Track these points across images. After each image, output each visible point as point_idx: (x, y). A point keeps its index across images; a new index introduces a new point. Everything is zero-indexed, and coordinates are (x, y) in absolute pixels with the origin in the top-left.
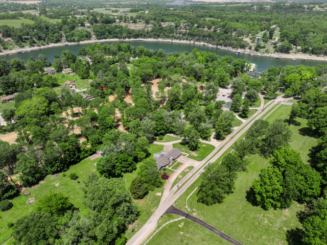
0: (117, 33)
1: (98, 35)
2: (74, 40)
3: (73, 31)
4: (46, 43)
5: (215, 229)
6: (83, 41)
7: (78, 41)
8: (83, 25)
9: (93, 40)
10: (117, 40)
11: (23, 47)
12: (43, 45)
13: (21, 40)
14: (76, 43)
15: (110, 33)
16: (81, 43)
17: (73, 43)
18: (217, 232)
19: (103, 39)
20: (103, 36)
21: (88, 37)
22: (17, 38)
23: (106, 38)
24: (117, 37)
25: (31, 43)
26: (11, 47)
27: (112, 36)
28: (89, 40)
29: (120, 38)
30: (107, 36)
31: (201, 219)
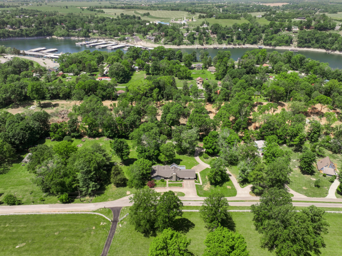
0: (327, 43)
1: (301, 42)
2: (271, 44)
3: (274, 35)
4: (242, 43)
5: (108, 247)
6: (280, 46)
7: (275, 46)
8: (289, 29)
9: (293, 48)
10: (324, 51)
11: (221, 44)
12: (239, 45)
13: (223, 38)
14: (271, 48)
15: (317, 41)
16: (277, 48)
17: (268, 47)
18: (106, 250)
19: (305, 47)
20: (306, 45)
21: (289, 42)
22: (220, 35)
23: (309, 47)
24: (324, 48)
25: (229, 41)
26: (212, 42)
27: (318, 45)
28: (288, 46)
29: (328, 49)
30: (313, 45)
31: (116, 232)
